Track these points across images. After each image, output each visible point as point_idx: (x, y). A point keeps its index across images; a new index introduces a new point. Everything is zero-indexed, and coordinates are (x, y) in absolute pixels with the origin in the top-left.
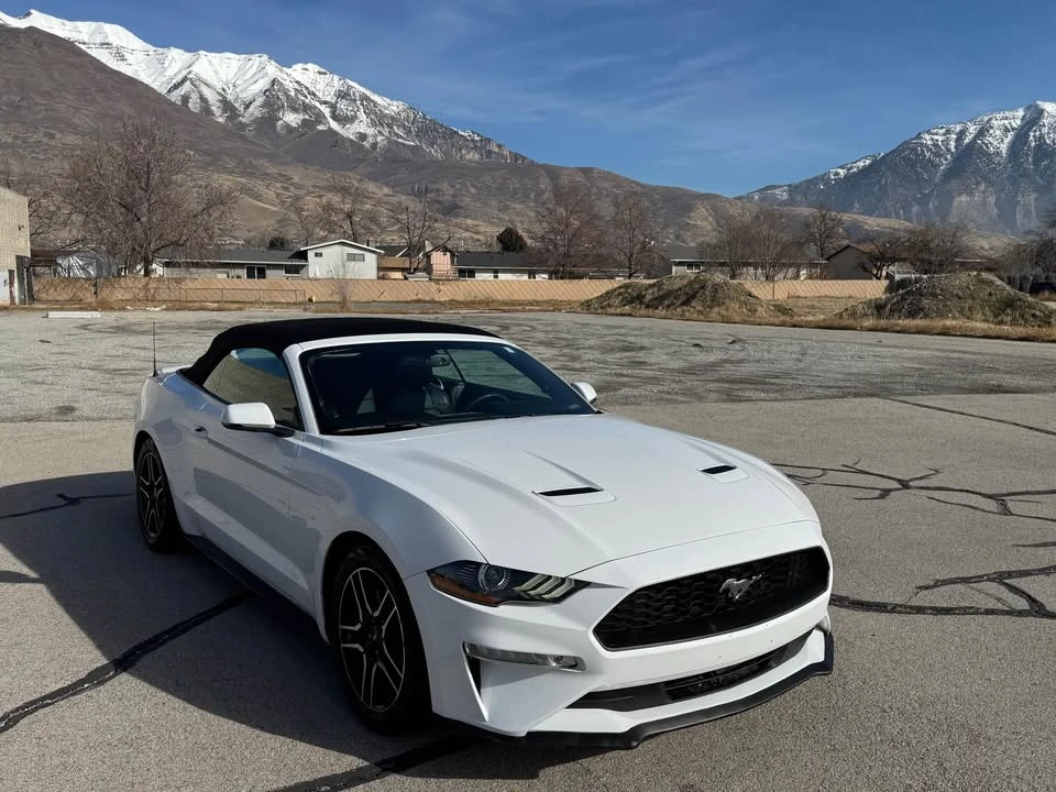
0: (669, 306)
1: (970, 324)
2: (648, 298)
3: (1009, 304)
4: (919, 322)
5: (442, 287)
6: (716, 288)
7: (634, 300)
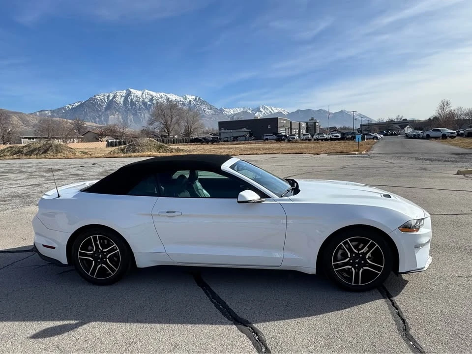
0: (37, 154)
2: (25, 151)
3: (161, 147)
4: (137, 154)
6: (57, 146)
7: (17, 153)
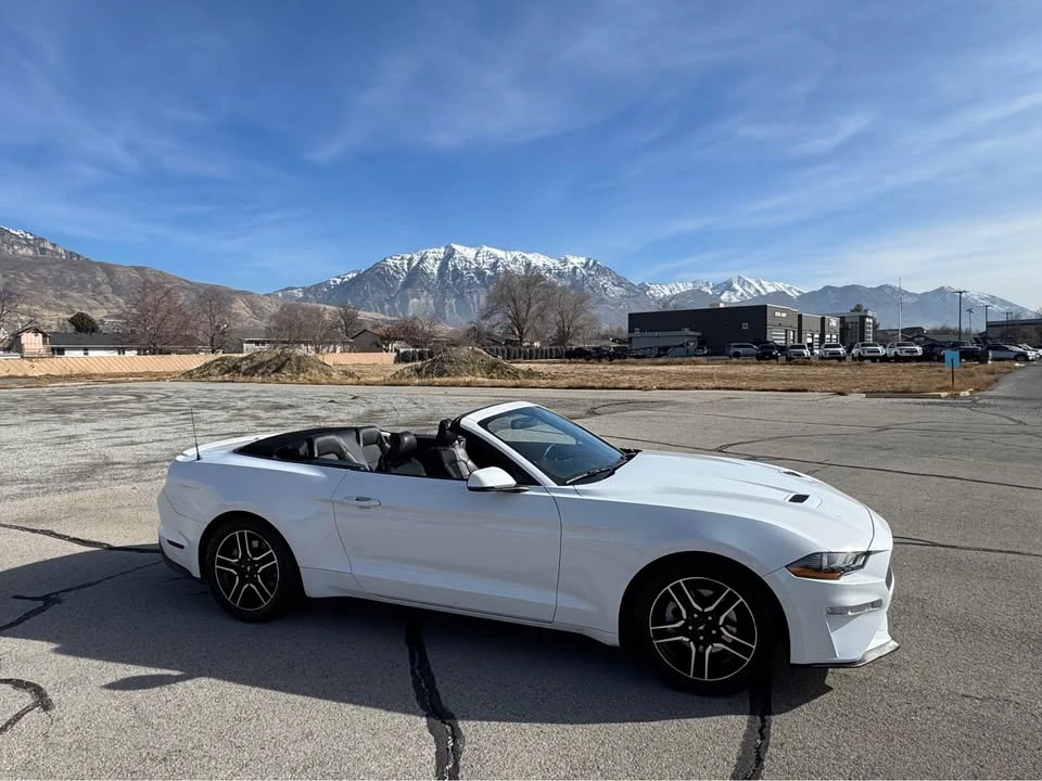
0: (263, 374)
1: (460, 379)
2: (244, 368)
3: (494, 366)
4: (445, 379)
5: (35, 364)
6: (299, 359)
7: (233, 370)
